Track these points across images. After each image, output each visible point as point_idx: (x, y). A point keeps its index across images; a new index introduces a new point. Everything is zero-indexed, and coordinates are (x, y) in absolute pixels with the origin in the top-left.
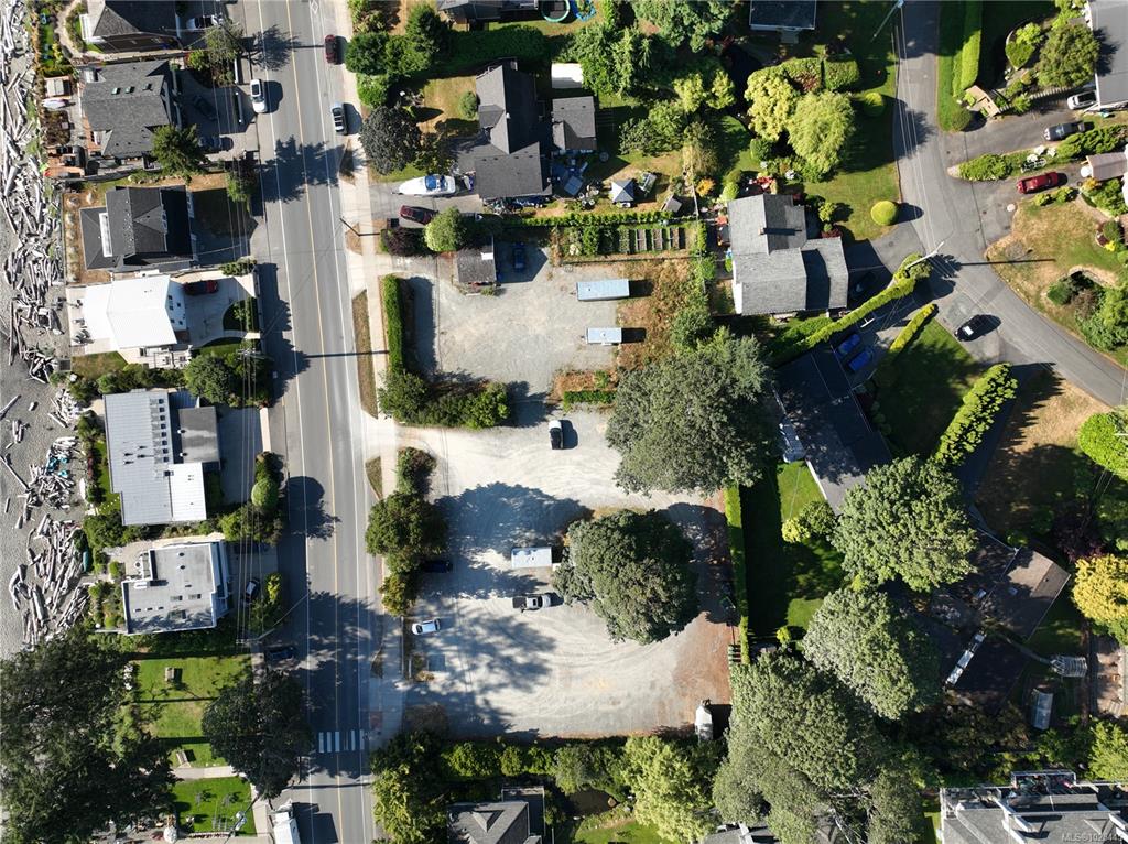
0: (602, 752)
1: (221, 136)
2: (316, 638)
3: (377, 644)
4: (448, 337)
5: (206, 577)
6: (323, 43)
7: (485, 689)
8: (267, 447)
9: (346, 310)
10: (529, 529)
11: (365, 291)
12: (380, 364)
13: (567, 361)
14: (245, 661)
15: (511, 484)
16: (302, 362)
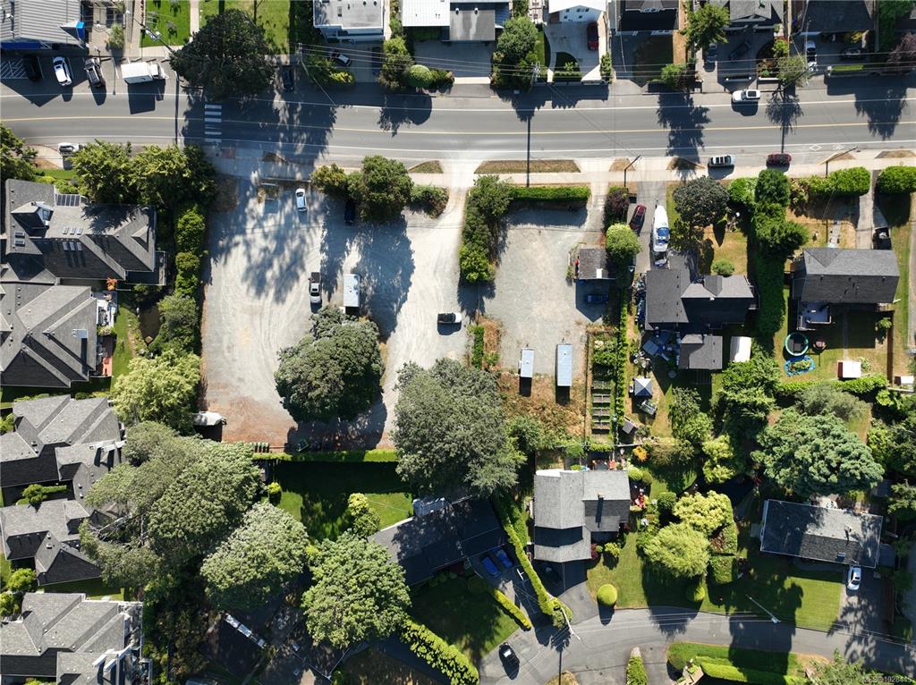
0: (190, 335)
1: (716, 62)
2: (299, 109)
3: (290, 158)
4: (537, 236)
5: (355, 22)
6: (785, 152)
7: (248, 244)
8: (458, 81)
9: (566, 154)
10: (375, 290)
11: (579, 171)
12: (519, 179)
13: (509, 331)
14: (284, 49)
15: (413, 278)
16: (525, 115)
